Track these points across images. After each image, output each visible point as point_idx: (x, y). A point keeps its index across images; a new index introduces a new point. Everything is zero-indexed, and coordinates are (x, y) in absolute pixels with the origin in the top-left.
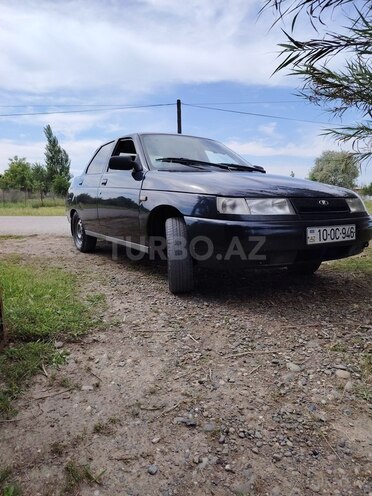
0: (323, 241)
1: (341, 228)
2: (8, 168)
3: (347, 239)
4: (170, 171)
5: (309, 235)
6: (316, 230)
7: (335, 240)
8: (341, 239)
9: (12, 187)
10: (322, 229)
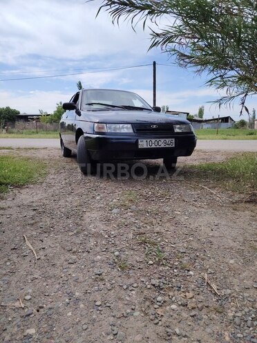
0: (149, 147)
1: (162, 140)
2: (56, 109)
3: (167, 146)
4: (93, 111)
5: (140, 143)
6: (145, 141)
7: (158, 146)
8: (162, 146)
9: (55, 122)
10: (148, 140)
